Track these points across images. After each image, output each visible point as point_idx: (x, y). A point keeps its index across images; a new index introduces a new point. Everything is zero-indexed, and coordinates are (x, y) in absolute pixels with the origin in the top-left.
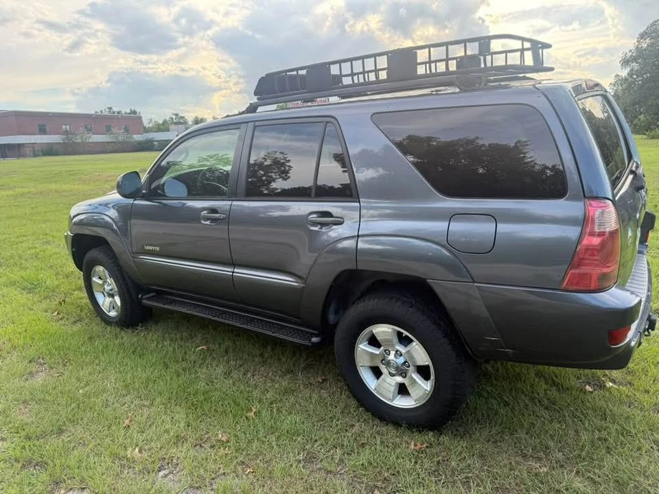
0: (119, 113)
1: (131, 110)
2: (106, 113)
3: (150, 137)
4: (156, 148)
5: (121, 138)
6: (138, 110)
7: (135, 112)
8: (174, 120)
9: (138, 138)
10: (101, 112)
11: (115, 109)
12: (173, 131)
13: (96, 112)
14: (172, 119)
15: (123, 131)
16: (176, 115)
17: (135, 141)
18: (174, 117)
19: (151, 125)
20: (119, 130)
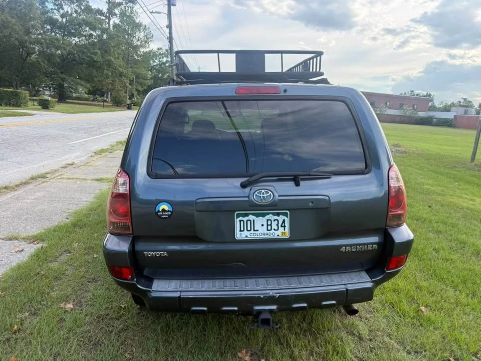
0: (417, 95)
1: (427, 94)
2: (408, 95)
3: (431, 115)
4: (434, 123)
5: (408, 114)
6: (432, 94)
7: (429, 95)
8: (462, 104)
9: (421, 114)
10: (405, 93)
11: (416, 92)
12: (452, 112)
13: (401, 94)
14: (460, 102)
15: (411, 108)
16: (465, 99)
17: (419, 117)
18: (462, 101)
19: (441, 106)
20: (408, 107)
